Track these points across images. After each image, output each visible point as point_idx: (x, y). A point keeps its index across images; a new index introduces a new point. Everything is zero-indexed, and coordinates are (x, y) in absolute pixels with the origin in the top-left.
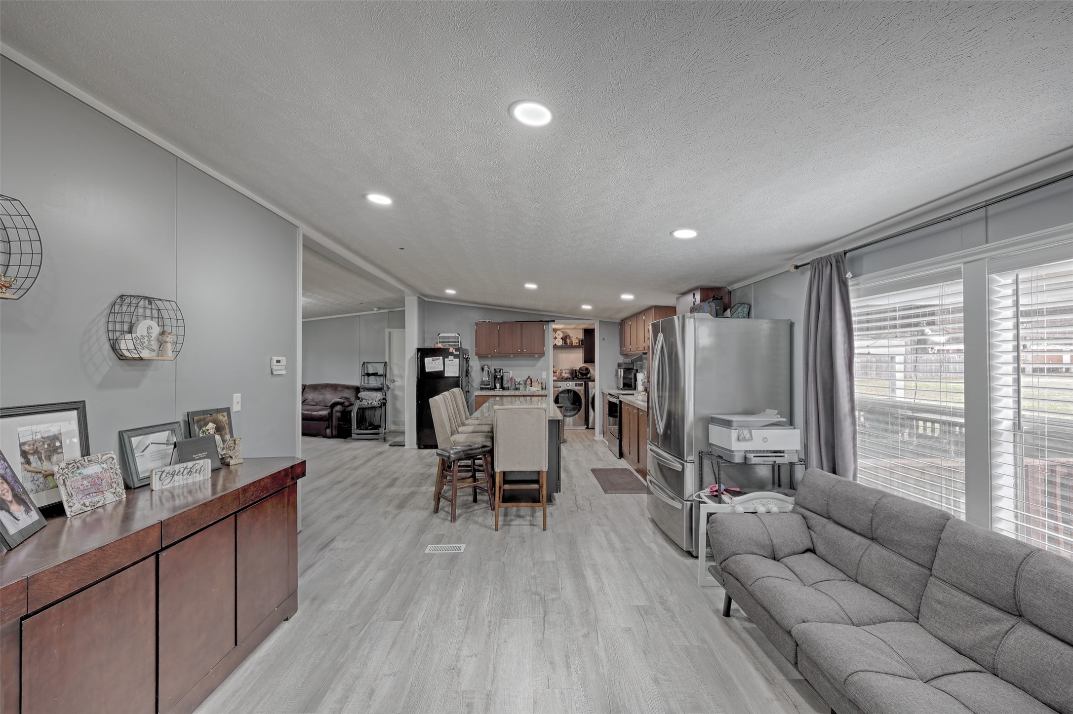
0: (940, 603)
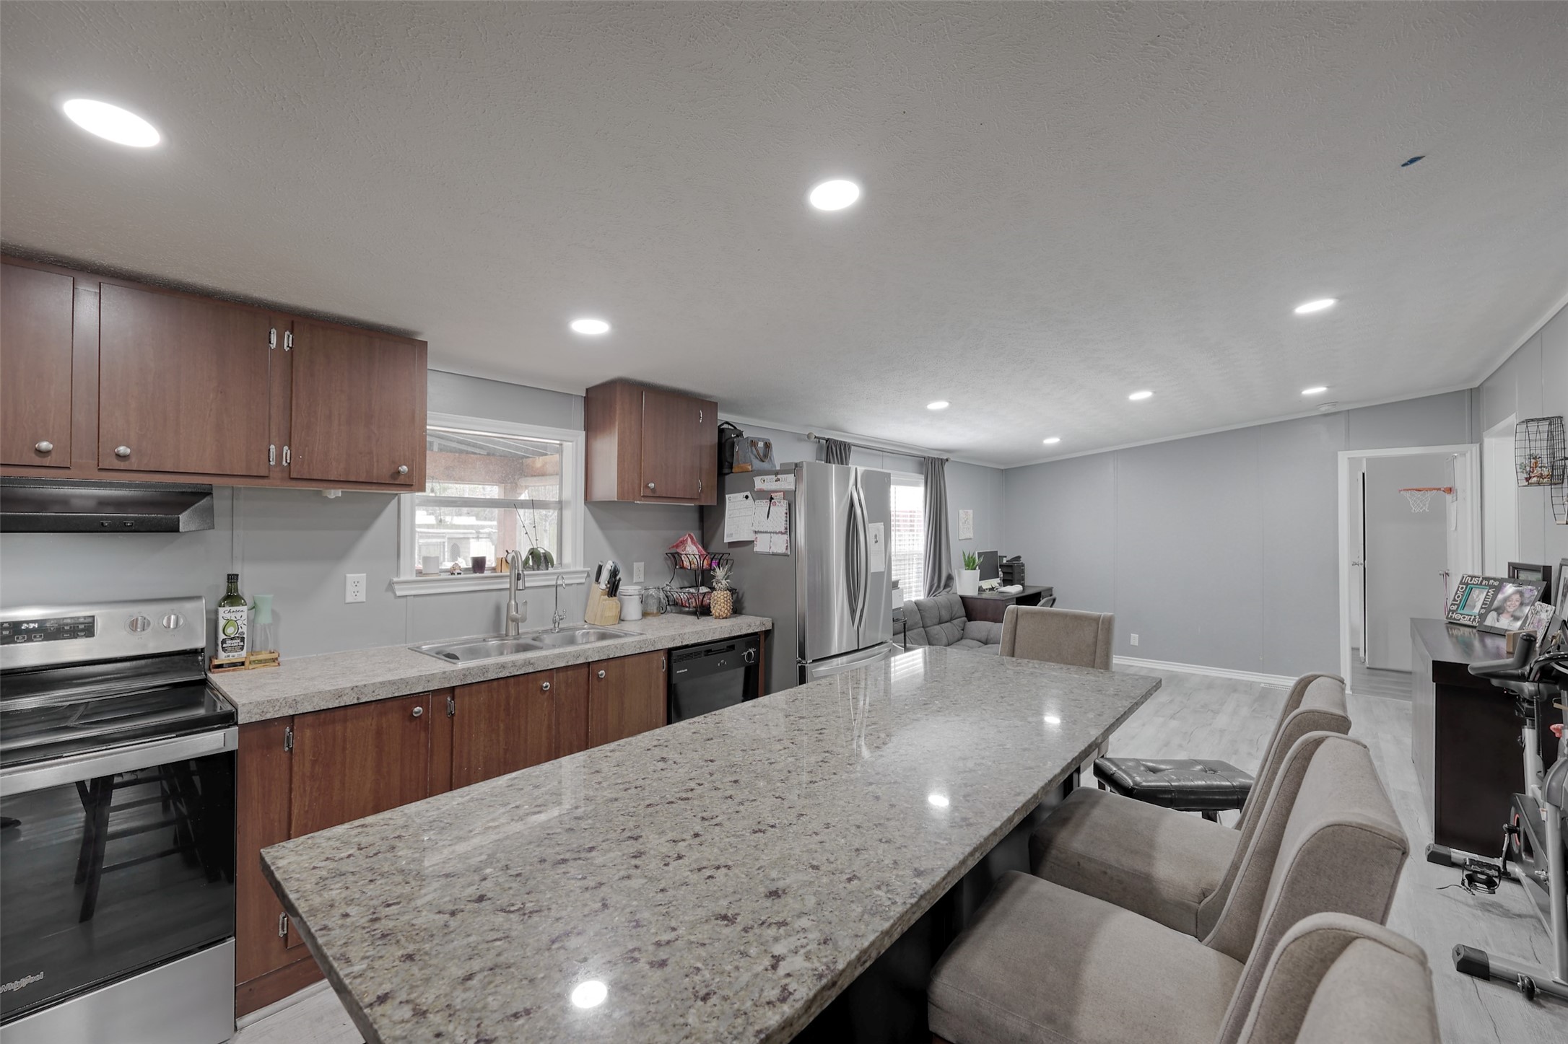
0: (936, 635)
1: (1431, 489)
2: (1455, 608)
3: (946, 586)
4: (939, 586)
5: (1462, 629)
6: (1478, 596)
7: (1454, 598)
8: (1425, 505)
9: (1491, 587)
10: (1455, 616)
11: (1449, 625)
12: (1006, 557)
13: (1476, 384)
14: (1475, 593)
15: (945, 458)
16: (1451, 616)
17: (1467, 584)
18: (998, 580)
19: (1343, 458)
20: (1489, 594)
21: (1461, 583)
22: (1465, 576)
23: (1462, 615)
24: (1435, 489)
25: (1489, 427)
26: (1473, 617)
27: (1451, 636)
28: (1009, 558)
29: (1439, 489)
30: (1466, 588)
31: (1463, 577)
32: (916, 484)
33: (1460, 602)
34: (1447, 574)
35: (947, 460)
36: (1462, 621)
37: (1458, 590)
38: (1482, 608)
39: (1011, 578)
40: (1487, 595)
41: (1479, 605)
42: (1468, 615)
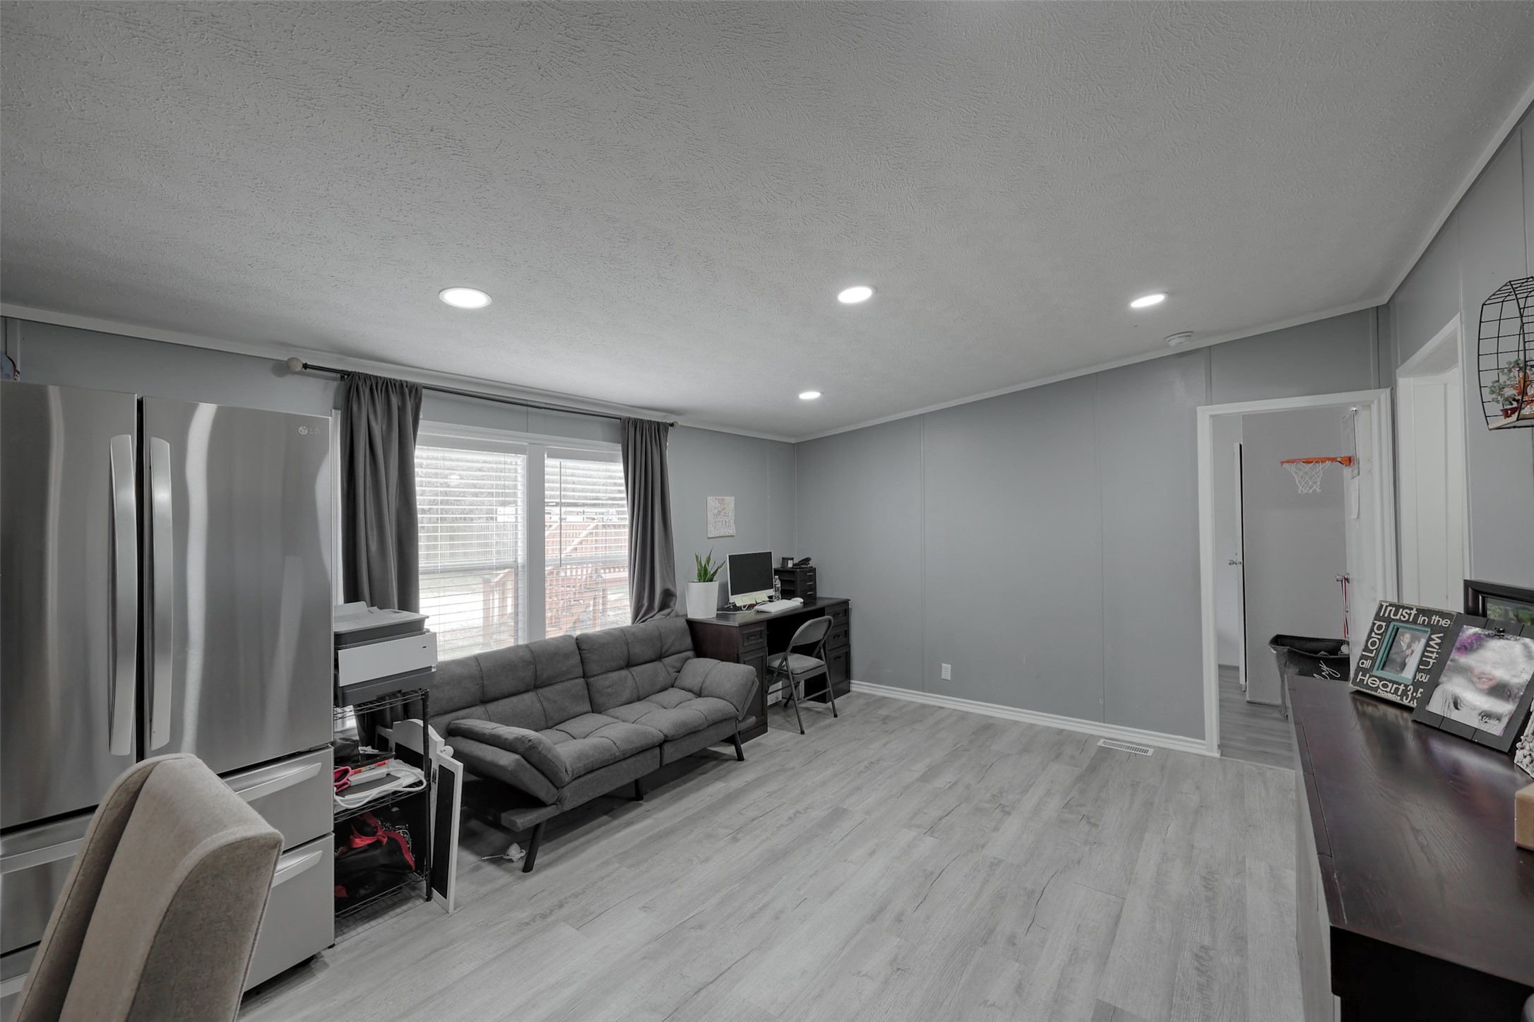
0: (609, 687)
1: (1323, 460)
2: (1367, 664)
3: (664, 606)
4: (651, 607)
5: (1383, 708)
6: (1409, 646)
7: (1366, 645)
8: (1315, 483)
9: (1435, 629)
10: (1368, 680)
11: (1357, 697)
12: (792, 559)
13: (1384, 299)
14: (1405, 639)
15: (669, 421)
16: (1362, 680)
17: (1388, 620)
18: (771, 592)
19: (1204, 415)
20: (1432, 643)
21: (1377, 617)
22: (1385, 604)
23: (1381, 679)
24: (1329, 459)
25: (1404, 360)
26: (1402, 687)
27: (1362, 715)
28: (796, 561)
29: (1333, 460)
30: (1387, 627)
31: (1382, 606)
32: (611, 459)
33: (1377, 654)
34: (1347, 580)
35: (672, 425)
36: (1381, 693)
37: (1372, 630)
38: (1418, 670)
39: (793, 589)
40: (1427, 645)
41: (1412, 663)
42: (1394, 682)
